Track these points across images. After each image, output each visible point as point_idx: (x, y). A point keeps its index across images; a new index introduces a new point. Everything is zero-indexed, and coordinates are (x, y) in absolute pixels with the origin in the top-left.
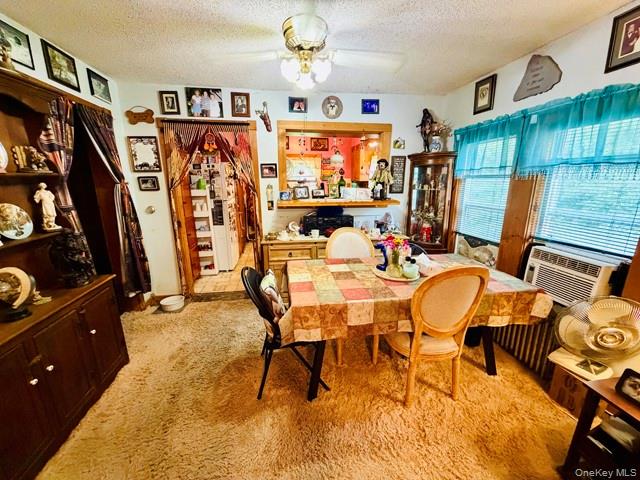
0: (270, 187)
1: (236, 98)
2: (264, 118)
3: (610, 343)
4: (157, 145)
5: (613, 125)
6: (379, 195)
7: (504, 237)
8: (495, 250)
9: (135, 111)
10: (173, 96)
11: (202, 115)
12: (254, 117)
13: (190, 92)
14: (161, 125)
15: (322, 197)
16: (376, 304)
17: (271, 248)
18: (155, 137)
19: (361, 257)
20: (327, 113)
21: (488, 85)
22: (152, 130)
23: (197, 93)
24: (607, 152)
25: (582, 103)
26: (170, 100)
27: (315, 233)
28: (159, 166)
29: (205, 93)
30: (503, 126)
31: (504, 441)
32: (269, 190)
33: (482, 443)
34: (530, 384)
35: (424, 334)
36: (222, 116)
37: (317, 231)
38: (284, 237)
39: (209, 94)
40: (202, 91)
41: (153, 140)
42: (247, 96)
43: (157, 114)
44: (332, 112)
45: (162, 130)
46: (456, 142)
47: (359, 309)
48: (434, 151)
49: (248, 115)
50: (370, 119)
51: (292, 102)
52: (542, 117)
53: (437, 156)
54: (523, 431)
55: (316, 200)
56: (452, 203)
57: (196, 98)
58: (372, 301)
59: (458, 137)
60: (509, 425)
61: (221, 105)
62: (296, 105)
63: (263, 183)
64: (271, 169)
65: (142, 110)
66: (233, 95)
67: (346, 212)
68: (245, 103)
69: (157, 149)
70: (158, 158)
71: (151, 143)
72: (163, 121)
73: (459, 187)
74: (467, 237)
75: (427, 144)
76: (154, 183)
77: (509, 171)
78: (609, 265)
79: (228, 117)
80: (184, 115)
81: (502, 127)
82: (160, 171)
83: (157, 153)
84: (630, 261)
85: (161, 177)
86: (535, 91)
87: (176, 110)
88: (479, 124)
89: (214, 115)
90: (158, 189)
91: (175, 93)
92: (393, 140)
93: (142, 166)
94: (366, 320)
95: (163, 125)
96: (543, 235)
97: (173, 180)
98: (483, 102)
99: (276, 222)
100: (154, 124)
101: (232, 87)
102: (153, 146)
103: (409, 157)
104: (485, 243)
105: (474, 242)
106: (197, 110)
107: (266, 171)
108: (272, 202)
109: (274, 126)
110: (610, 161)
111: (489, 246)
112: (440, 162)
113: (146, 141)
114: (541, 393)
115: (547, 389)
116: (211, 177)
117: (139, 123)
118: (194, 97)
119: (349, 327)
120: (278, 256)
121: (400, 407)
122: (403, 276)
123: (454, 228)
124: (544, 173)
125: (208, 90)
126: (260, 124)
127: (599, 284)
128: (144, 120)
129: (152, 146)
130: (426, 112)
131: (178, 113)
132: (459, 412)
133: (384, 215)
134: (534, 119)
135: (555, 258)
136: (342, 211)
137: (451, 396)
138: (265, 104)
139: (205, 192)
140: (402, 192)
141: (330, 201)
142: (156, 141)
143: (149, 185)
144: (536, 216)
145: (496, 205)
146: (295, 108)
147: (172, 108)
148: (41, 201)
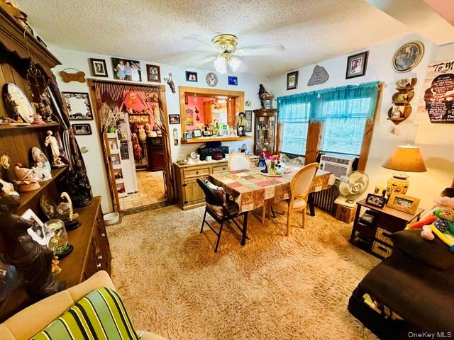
0: (175, 130)
1: (151, 68)
2: (171, 84)
3: (357, 190)
4: (89, 99)
5: (351, 101)
6: (241, 133)
7: (307, 152)
8: (303, 160)
9: (68, 72)
10: (102, 63)
11: (126, 78)
12: (163, 83)
13: (115, 62)
14: (92, 84)
15: (209, 136)
16: (276, 187)
17: (185, 169)
18: (87, 94)
19: (246, 168)
20: (209, 83)
21: (294, 76)
22: (84, 88)
23: (121, 62)
24: (349, 113)
25: (339, 91)
26: (99, 66)
27: (209, 158)
28: (91, 116)
29: (128, 63)
30: (305, 97)
31: (328, 238)
32: (175, 132)
33: (321, 240)
34: (328, 216)
35: (295, 198)
36: (141, 81)
37: (211, 157)
38: (191, 162)
39: (131, 64)
40: (125, 62)
41: (85, 96)
42: (158, 68)
43: (88, 76)
44: (212, 83)
45: (93, 89)
46: (278, 104)
47: (269, 190)
48: (267, 108)
49: (159, 80)
50: (232, 88)
51: (188, 74)
52: (322, 95)
53: (268, 111)
54: (333, 233)
55: (205, 138)
56: (278, 136)
57: (121, 67)
58: (274, 186)
59: (280, 101)
60: (327, 232)
61: (140, 72)
62: (191, 76)
63: (171, 127)
64: (176, 118)
65: (74, 72)
66: (148, 67)
67: (223, 144)
68: (157, 72)
69: (89, 103)
70: (90, 109)
71: (84, 98)
72: (94, 81)
73: (281, 128)
74: (287, 154)
75: (262, 104)
76: (87, 129)
77: (308, 120)
78: (352, 159)
79: (145, 81)
80: (111, 78)
81: (303, 98)
82: (92, 119)
83: (89, 106)
84: (358, 157)
85: (93, 124)
86: (318, 82)
87: (104, 74)
88: (291, 96)
89: (135, 79)
90: (91, 133)
91: (104, 61)
92: (245, 101)
93: (75, 115)
94: (272, 196)
95: (93, 84)
96: (324, 150)
97: (104, 126)
98: (292, 84)
99: (180, 153)
100: (86, 83)
101: (148, 61)
102: (86, 100)
103: (254, 111)
104: (297, 156)
105: (291, 156)
106: (121, 75)
107: (173, 119)
108: (177, 140)
109: (176, 89)
110: (350, 116)
111: (300, 158)
112: (270, 114)
113: (78, 96)
114: (333, 218)
115: (334, 216)
116: (118, 123)
117: (72, 82)
118: (119, 65)
119: (265, 200)
120: (189, 174)
121: (285, 237)
122: (277, 174)
123: (280, 150)
124: (323, 121)
125: (129, 61)
126: (168, 87)
127: (349, 167)
128: (77, 80)
129: (84, 100)
130: (261, 86)
131: (107, 76)
132: (308, 233)
133: (241, 145)
134: (319, 96)
135: (331, 159)
136: (221, 144)
137: (303, 228)
138: (170, 75)
139: (115, 135)
140: (251, 131)
141: (214, 138)
142: (88, 97)
143: (83, 131)
144: (321, 141)
145: (302, 137)
146: (190, 79)
147: (101, 72)
148: (50, 144)
